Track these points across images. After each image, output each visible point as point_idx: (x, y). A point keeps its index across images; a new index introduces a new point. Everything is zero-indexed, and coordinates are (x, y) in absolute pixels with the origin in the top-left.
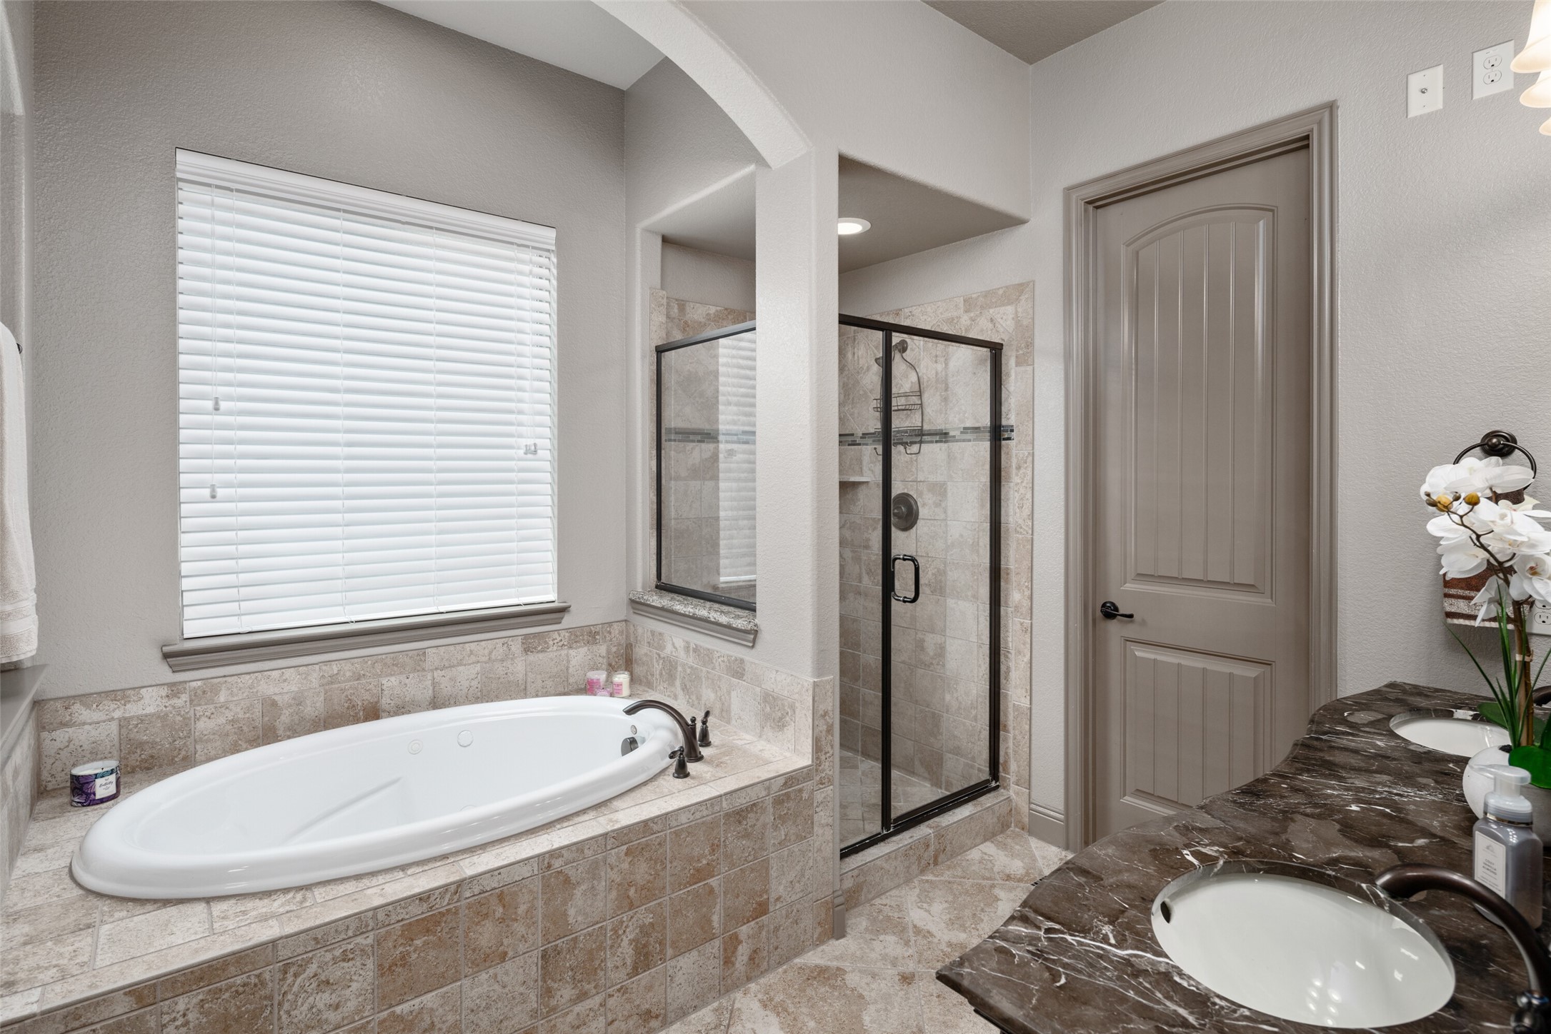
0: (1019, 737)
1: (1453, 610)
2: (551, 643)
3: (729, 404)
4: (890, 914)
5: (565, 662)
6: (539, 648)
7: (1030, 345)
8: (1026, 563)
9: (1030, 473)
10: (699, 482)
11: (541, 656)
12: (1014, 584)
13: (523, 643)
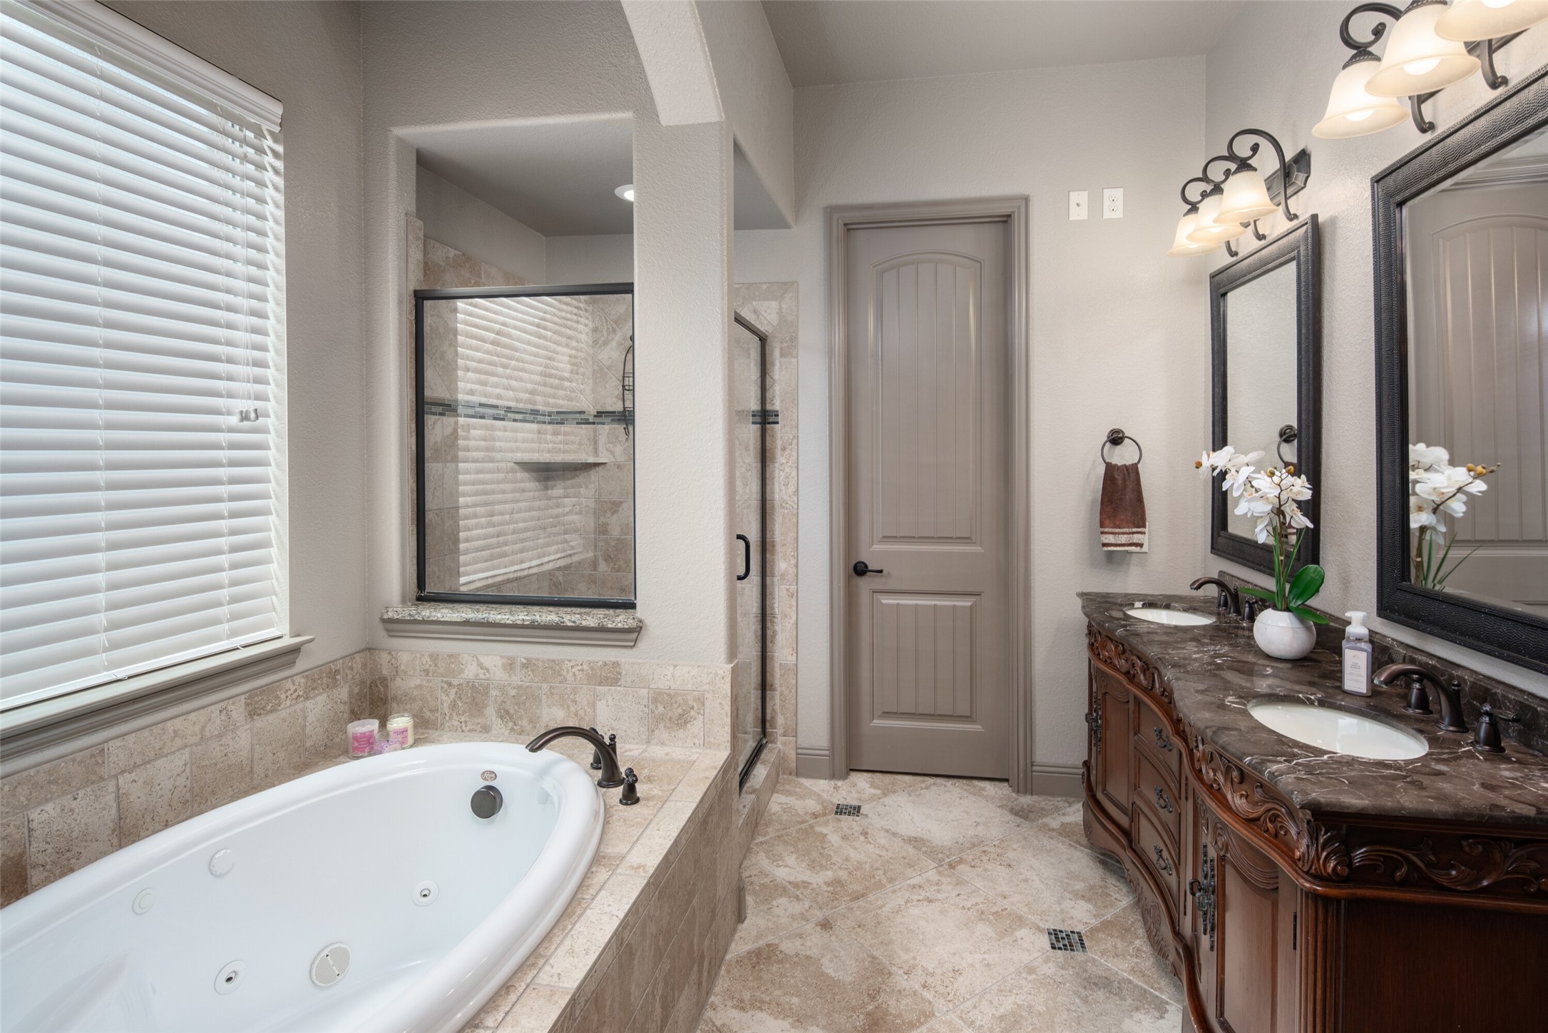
0: (786, 692)
1: (1107, 541)
2: (283, 696)
3: (468, 370)
4: (762, 882)
5: (300, 720)
6: (268, 708)
7: (794, 339)
8: (792, 535)
9: (794, 454)
10: (440, 465)
11: (270, 718)
12: (780, 555)
13: (247, 704)
